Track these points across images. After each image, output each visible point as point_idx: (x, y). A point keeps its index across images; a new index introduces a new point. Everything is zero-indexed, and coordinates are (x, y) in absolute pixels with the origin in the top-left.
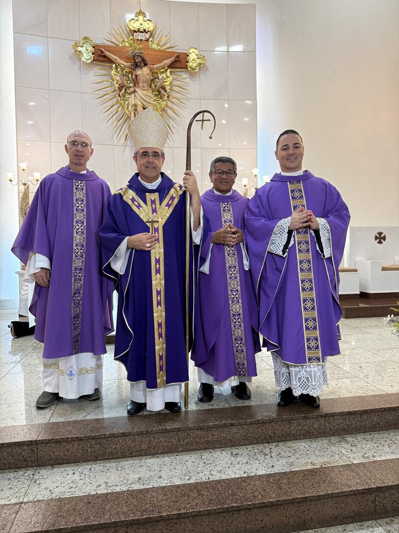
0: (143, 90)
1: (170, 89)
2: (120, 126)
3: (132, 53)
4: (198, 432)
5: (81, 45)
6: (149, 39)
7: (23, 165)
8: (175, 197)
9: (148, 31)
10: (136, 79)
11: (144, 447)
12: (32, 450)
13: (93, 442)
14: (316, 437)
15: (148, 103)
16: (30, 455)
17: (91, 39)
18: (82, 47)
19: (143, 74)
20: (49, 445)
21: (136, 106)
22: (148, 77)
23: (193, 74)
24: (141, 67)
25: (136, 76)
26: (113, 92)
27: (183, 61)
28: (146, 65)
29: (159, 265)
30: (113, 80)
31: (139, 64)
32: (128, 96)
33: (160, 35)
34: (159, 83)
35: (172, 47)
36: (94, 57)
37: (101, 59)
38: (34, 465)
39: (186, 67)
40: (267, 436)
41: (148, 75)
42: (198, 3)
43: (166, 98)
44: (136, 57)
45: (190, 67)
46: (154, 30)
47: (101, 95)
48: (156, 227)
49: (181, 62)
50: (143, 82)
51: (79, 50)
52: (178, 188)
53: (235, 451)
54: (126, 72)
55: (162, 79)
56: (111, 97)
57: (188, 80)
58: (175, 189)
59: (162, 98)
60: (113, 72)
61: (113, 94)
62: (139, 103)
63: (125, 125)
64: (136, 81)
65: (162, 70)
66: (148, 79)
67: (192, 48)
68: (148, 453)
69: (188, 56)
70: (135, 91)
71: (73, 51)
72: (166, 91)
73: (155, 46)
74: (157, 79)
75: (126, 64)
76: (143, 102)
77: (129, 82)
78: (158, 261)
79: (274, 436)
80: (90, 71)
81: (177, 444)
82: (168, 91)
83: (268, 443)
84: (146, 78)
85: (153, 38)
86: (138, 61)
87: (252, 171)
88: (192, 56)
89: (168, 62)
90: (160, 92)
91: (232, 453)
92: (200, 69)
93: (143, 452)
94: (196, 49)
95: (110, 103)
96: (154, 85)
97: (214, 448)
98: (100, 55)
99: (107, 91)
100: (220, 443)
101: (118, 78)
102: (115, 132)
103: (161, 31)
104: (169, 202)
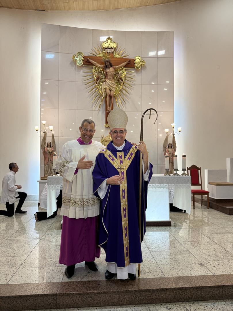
0: (110, 80)
1: (125, 79)
2: (96, 100)
3: (104, 60)
4: (147, 293)
5: (76, 56)
6: (113, 52)
7: (44, 122)
8: (133, 154)
9: (113, 48)
10: (106, 74)
11: (116, 300)
12: (54, 299)
13: (87, 296)
14: (217, 300)
15: (113, 87)
16: (53, 302)
17: (82, 53)
18: (77, 57)
19: (110, 71)
20: (63, 297)
21: (106, 89)
22: (113, 73)
23: (137, 70)
24: (109, 68)
25: (106, 73)
26: (93, 81)
27: (132, 63)
28: (111, 66)
29: (125, 193)
30: (93, 75)
31: (108, 66)
32: (101, 84)
33: (120, 49)
34: (118, 76)
35: (126, 56)
36: (83, 63)
37: (87, 63)
38: (54, 307)
39: (134, 67)
40: (188, 297)
41: (113, 72)
42: (141, 32)
43: (122, 84)
44: (106, 63)
45: (136, 67)
46: (116, 47)
47: (86, 83)
48: (123, 172)
49: (131, 64)
50: (110, 76)
51: (75, 59)
52: (135, 148)
53: (169, 306)
54: (101, 70)
55: (120, 74)
56: (92, 84)
57: (135, 74)
58: (133, 149)
59: (120, 84)
60: (93, 70)
61: (93, 82)
62: (107, 88)
63: (99, 100)
64: (106, 75)
65: (121, 69)
66: (113, 74)
67: (137, 56)
68: (118, 304)
69: (135, 61)
70: (105, 81)
71: (72, 59)
72: (122, 81)
73: (117, 56)
74: (118, 74)
75: (100, 66)
76: (110, 87)
77: (102, 76)
78: (124, 191)
79: (192, 297)
80: (81, 70)
81: (135, 300)
82: (124, 80)
83: (188, 301)
84: (111, 73)
85: (116, 52)
86: (107, 64)
87: (171, 124)
88: (137, 61)
89: (124, 64)
90: (119, 81)
91: (167, 307)
92: (141, 68)
93: (115, 304)
94: (140, 57)
95: (91, 87)
96: (115, 77)
97: (156, 303)
98: (87, 62)
99: (90, 81)
100: (160, 300)
101: (96, 74)
102: (94, 103)
103: (120, 47)
104: (129, 157)
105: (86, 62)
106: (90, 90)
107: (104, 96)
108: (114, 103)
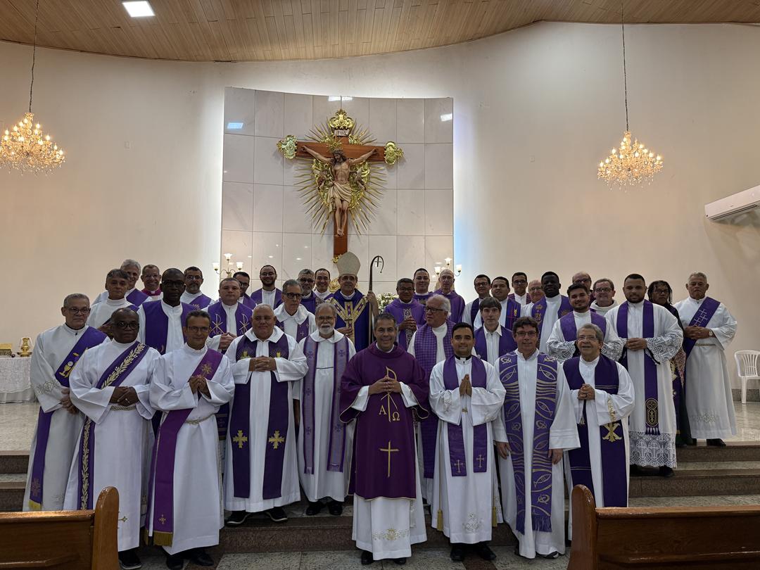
0: (341, 184)
2: (318, 216)
5: (285, 142)
6: (348, 135)
7: (228, 256)
8: (362, 305)
9: (348, 128)
10: (336, 173)
15: (346, 195)
17: (294, 137)
18: (286, 144)
19: (342, 169)
21: (334, 198)
22: (346, 172)
23: (390, 167)
24: (340, 163)
25: (335, 171)
26: (313, 185)
27: (380, 154)
28: (344, 160)
30: (313, 174)
31: (338, 160)
32: (327, 189)
33: (359, 130)
34: (357, 176)
35: (370, 142)
36: (296, 154)
39: (383, 160)
41: (347, 170)
42: (397, 99)
43: (362, 189)
44: (335, 154)
45: (387, 161)
46: (353, 126)
47: (302, 187)
48: (350, 323)
49: (379, 155)
50: (342, 176)
51: (283, 147)
55: (360, 172)
56: (311, 189)
57: (385, 172)
58: (363, 299)
59: (359, 189)
60: (314, 166)
61: (313, 187)
62: (337, 196)
64: (335, 175)
67: (389, 142)
69: (385, 150)
70: (334, 185)
71: (277, 149)
72: (363, 184)
73: (354, 141)
74: (355, 173)
75: (326, 159)
76: (342, 195)
77: (328, 175)
80: (292, 166)
82: (366, 183)
84: (344, 172)
85: (352, 134)
86: (337, 158)
88: (390, 150)
89: (366, 156)
90: (357, 184)
92: (397, 161)
94: (393, 142)
95: (309, 195)
99: (308, 183)
101: (318, 172)
102: (314, 222)
103: (360, 127)
104: (359, 308)
105: (301, 152)
106: (308, 199)
107: (331, 210)
108: (349, 220)
